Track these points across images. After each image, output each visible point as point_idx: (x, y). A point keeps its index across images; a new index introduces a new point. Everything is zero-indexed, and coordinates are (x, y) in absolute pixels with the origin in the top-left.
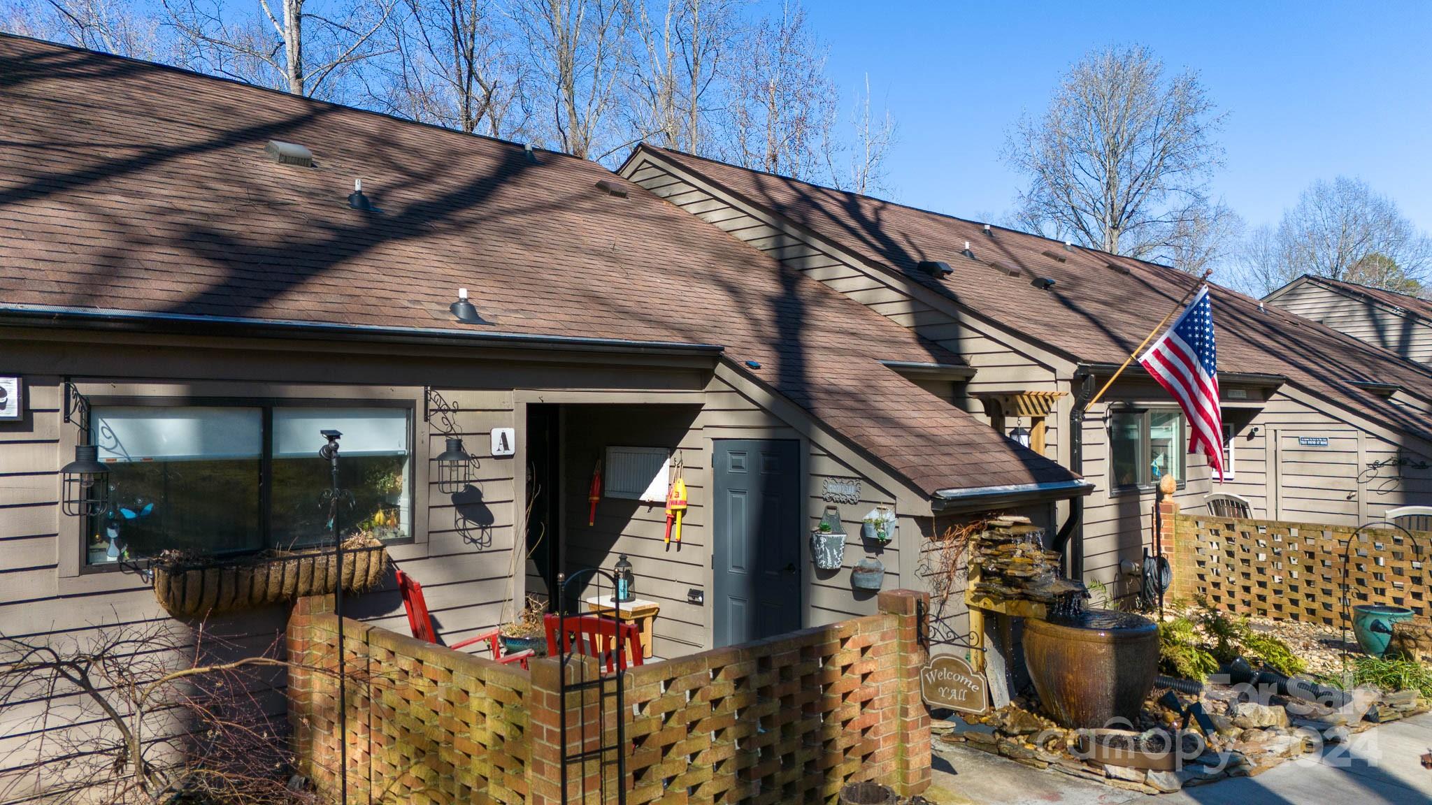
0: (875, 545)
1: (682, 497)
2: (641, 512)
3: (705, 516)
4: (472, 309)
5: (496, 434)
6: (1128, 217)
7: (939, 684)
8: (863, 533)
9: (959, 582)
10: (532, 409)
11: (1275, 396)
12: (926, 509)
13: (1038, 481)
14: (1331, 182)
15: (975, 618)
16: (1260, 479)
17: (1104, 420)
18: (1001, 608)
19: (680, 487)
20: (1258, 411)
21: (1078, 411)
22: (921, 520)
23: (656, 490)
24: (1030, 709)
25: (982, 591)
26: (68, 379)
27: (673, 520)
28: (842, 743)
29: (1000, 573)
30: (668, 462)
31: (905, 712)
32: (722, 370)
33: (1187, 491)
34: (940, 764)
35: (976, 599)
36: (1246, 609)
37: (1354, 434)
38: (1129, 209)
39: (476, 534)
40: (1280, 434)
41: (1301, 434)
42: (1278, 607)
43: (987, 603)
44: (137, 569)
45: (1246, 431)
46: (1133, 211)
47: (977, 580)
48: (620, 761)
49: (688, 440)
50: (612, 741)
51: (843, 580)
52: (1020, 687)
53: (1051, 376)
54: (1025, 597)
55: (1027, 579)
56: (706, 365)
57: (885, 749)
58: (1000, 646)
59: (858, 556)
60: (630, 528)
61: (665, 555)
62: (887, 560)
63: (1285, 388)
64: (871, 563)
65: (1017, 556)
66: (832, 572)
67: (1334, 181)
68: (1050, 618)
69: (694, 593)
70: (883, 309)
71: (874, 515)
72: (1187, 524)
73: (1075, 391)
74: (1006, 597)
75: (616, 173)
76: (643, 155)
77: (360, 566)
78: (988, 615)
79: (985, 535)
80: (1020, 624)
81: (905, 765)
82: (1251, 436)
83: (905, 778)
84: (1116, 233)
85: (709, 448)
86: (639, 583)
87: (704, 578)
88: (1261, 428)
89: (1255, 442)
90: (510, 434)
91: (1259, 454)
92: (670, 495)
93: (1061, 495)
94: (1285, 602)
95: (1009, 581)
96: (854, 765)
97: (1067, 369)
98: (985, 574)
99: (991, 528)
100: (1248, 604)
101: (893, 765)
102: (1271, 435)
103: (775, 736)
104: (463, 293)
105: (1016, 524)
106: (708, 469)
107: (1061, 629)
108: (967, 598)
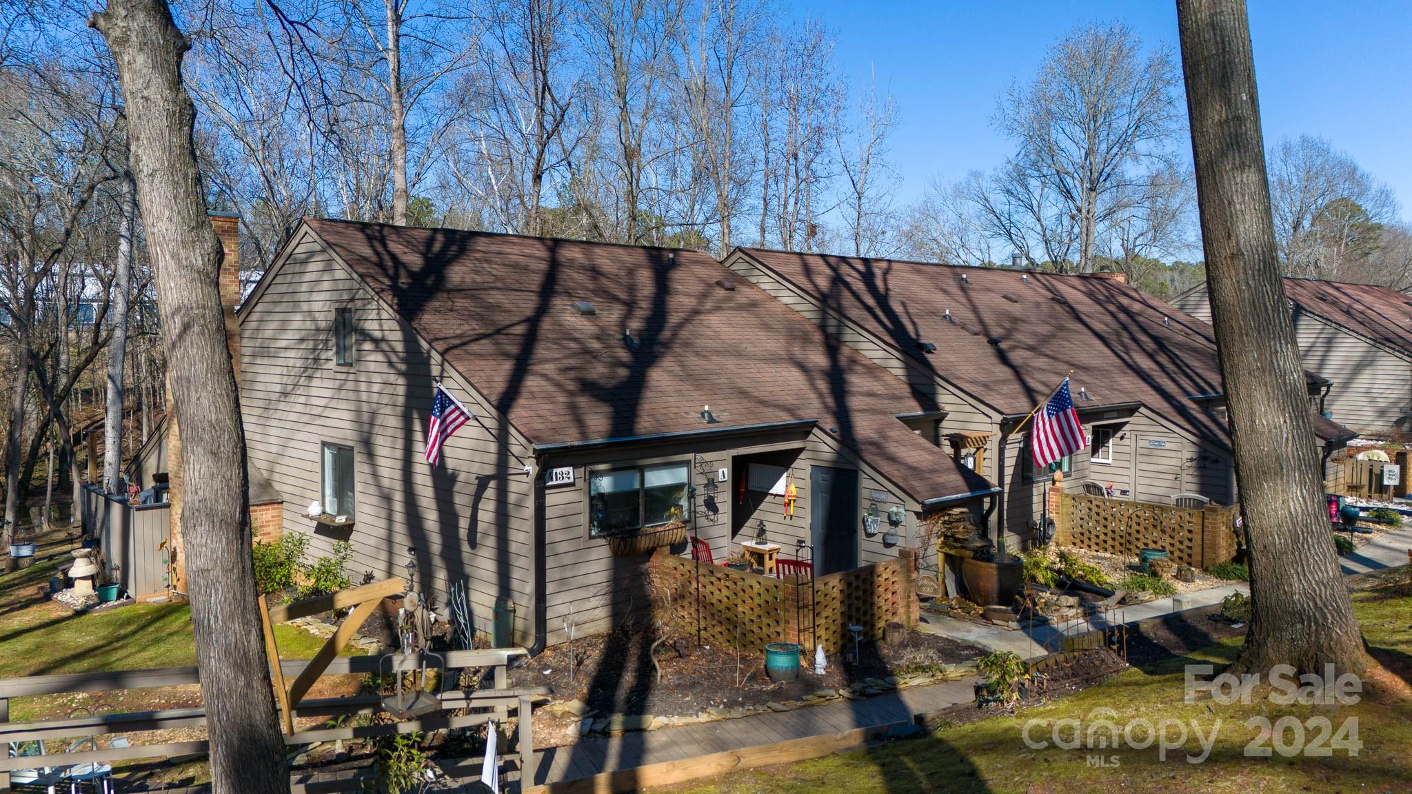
0: (895, 524)
1: (794, 493)
2: (769, 498)
3: (807, 504)
4: (710, 415)
5: (720, 471)
6: (1105, 180)
7: (922, 586)
8: (889, 517)
9: (934, 540)
10: (734, 458)
11: (1137, 414)
12: (919, 508)
13: (971, 490)
14: (1296, 140)
15: (941, 556)
16: (1127, 464)
17: (1019, 442)
18: (952, 552)
19: (793, 488)
20: (1126, 423)
21: (1003, 441)
22: (917, 513)
23: (779, 487)
24: (966, 599)
25: (944, 544)
26: (585, 465)
27: (789, 504)
28: (884, 608)
29: (953, 536)
30: (785, 475)
31: (909, 597)
32: (815, 430)
33: (1073, 477)
34: (922, 619)
35: (941, 548)
36: (1097, 548)
37: (1180, 440)
38: (1107, 170)
39: (712, 517)
40: (1139, 437)
41: (1151, 439)
42: (1113, 547)
43: (946, 550)
44: (604, 537)
45: (1120, 434)
46: (1109, 175)
47: (942, 539)
48: (814, 610)
49: (797, 464)
50: (811, 603)
51: (879, 538)
52: (962, 589)
53: (988, 420)
54: (963, 547)
55: (964, 540)
56: (808, 429)
57: (901, 611)
58: (953, 569)
59: (886, 528)
60: (763, 506)
61: (783, 522)
62: (900, 530)
63: (1142, 410)
64: (892, 531)
65: (961, 529)
66: (874, 535)
67: (1299, 139)
68: (975, 558)
69: (800, 542)
70: (893, 371)
71: (894, 509)
72: (1068, 499)
73: (1002, 429)
74: (955, 548)
75: (721, 263)
76: (739, 254)
77: (679, 534)
78: (946, 555)
79: (946, 518)
80: (962, 559)
81: (909, 617)
82: (1122, 438)
83: (909, 623)
84: (1093, 194)
85: (809, 469)
86: (769, 535)
87: (806, 534)
88: (1128, 433)
89: (1125, 441)
90: (726, 470)
91: (1127, 449)
92: (786, 491)
93: (986, 496)
94: (1116, 544)
95: (957, 540)
96: (889, 616)
97: (998, 418)
98: (946, 537)
99: (949, 515)
100: (1097, 544)
101: (904, 618)
102: (1133, 437)
103: (860, 604)
104: (706, 408)
105: (961, 513)
106: (809, 481)
107: (980, 563)
108: (937, 547)
